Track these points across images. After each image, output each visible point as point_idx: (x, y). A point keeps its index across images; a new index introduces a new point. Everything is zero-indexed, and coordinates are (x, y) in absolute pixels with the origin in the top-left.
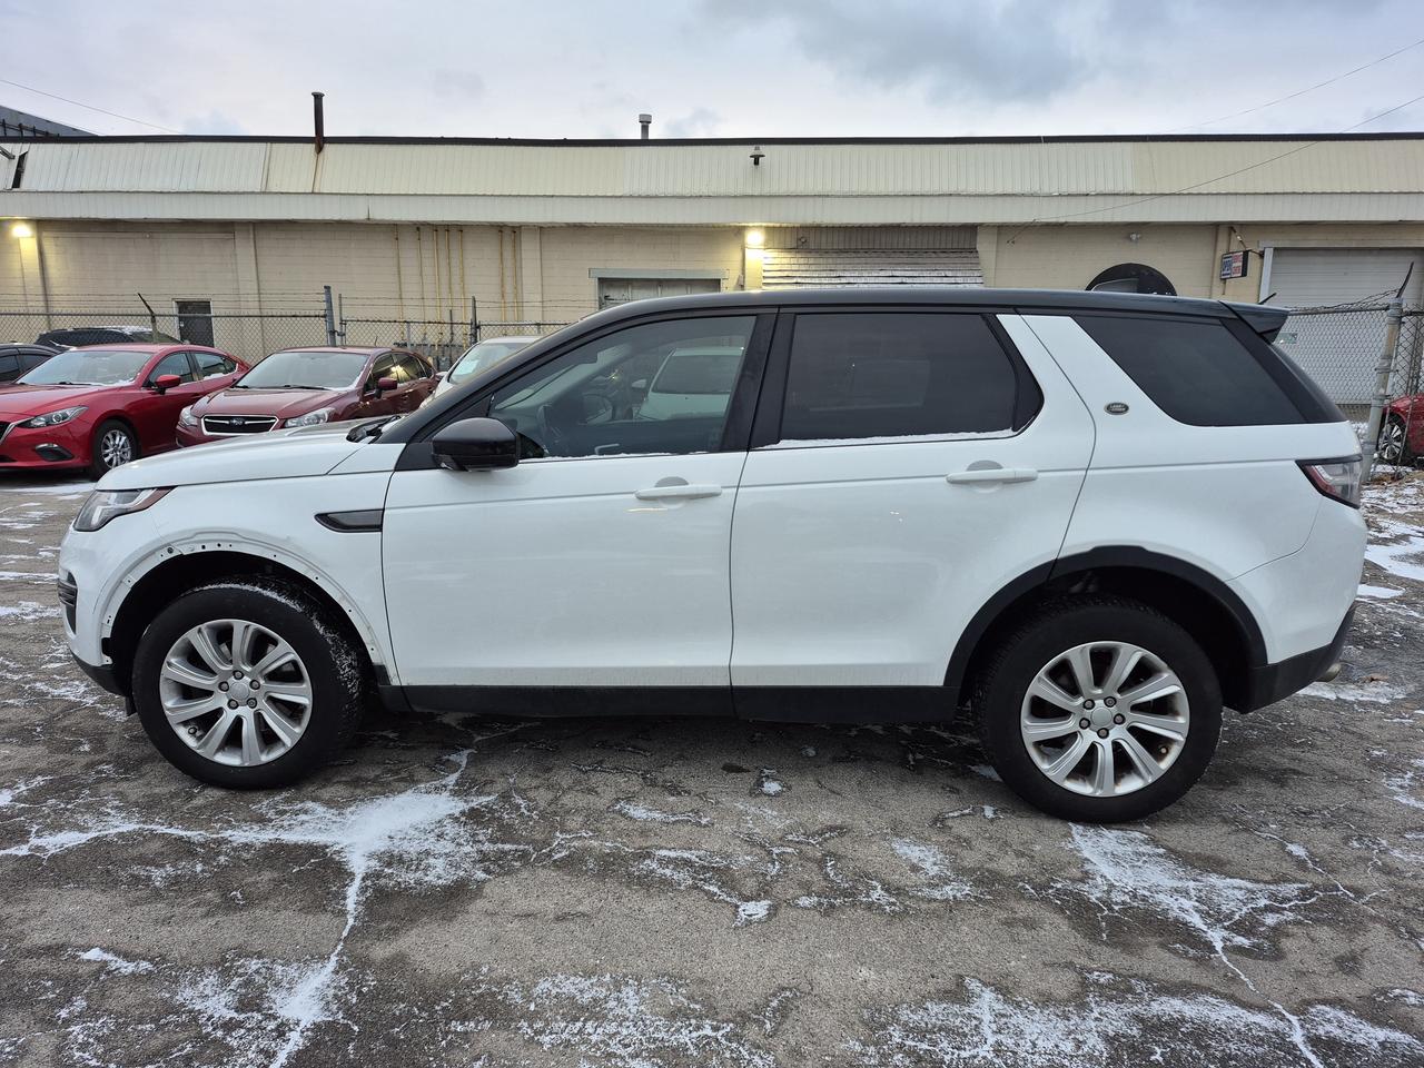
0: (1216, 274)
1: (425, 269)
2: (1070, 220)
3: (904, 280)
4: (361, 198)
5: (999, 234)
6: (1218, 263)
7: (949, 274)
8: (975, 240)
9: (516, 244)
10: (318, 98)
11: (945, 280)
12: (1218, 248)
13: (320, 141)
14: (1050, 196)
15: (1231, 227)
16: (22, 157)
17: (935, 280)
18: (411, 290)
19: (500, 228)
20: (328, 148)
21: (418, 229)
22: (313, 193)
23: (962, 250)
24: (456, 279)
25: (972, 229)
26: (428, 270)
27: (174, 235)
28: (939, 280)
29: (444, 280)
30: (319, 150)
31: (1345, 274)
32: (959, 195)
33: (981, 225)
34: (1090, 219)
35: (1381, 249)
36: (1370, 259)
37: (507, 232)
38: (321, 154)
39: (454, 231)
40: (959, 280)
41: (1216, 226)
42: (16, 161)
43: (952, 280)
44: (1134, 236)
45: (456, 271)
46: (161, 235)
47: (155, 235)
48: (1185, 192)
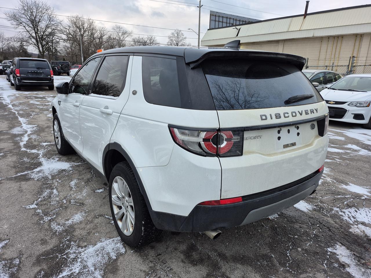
1: (328, 50)
4: (312, 30)
9: (361, 40)
10: (308, 2)
13: (306, 15)
16: (240, 29)
18: (322, 56)
19: (356, 35)
20: (307, 17)
21: (329, 38)
22: (300, 30)
24: (337, 53)
26: (329, 50)
27: (266, 45)
29: (333, 53)
30: (305, 17)
37: (358, 36)
38: (305, 19)
39: (340, 38)
42: (238, 30)
45: (338, 50)
46: (263, 45)
47: (262, 45)
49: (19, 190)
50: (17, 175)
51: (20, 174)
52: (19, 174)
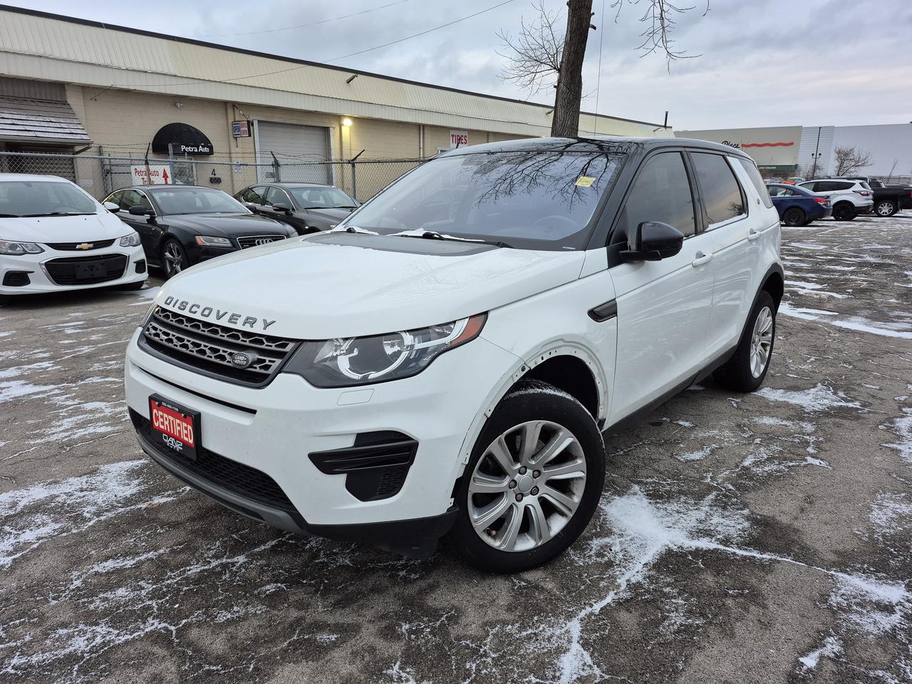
0: (231, 134)
2: (138, 88)
3: (15, 122)
5: (83, 93)
6: (230, 126)
7: (53, 120)
8: (65, 94)
11: (51, 124)
12: (229, 118)
14: (119, 69)
15: (235, 105)
17: (43, 124)
23: (56, 102)
25: (61, 86)
28: (46, 124)
31: (293, 139)
32: (47, 58)
33: (69, 84)
34: (151, 89)
35: (307, 126)
36: (302, 131)
40: (63, 125)
41: (225, 103)
43: (58, 125)
44: (178, 105)
48: (228, 82)
49: (811, 503)
50: (774, 557)
51: (764, 556)
52: (766, 556)
